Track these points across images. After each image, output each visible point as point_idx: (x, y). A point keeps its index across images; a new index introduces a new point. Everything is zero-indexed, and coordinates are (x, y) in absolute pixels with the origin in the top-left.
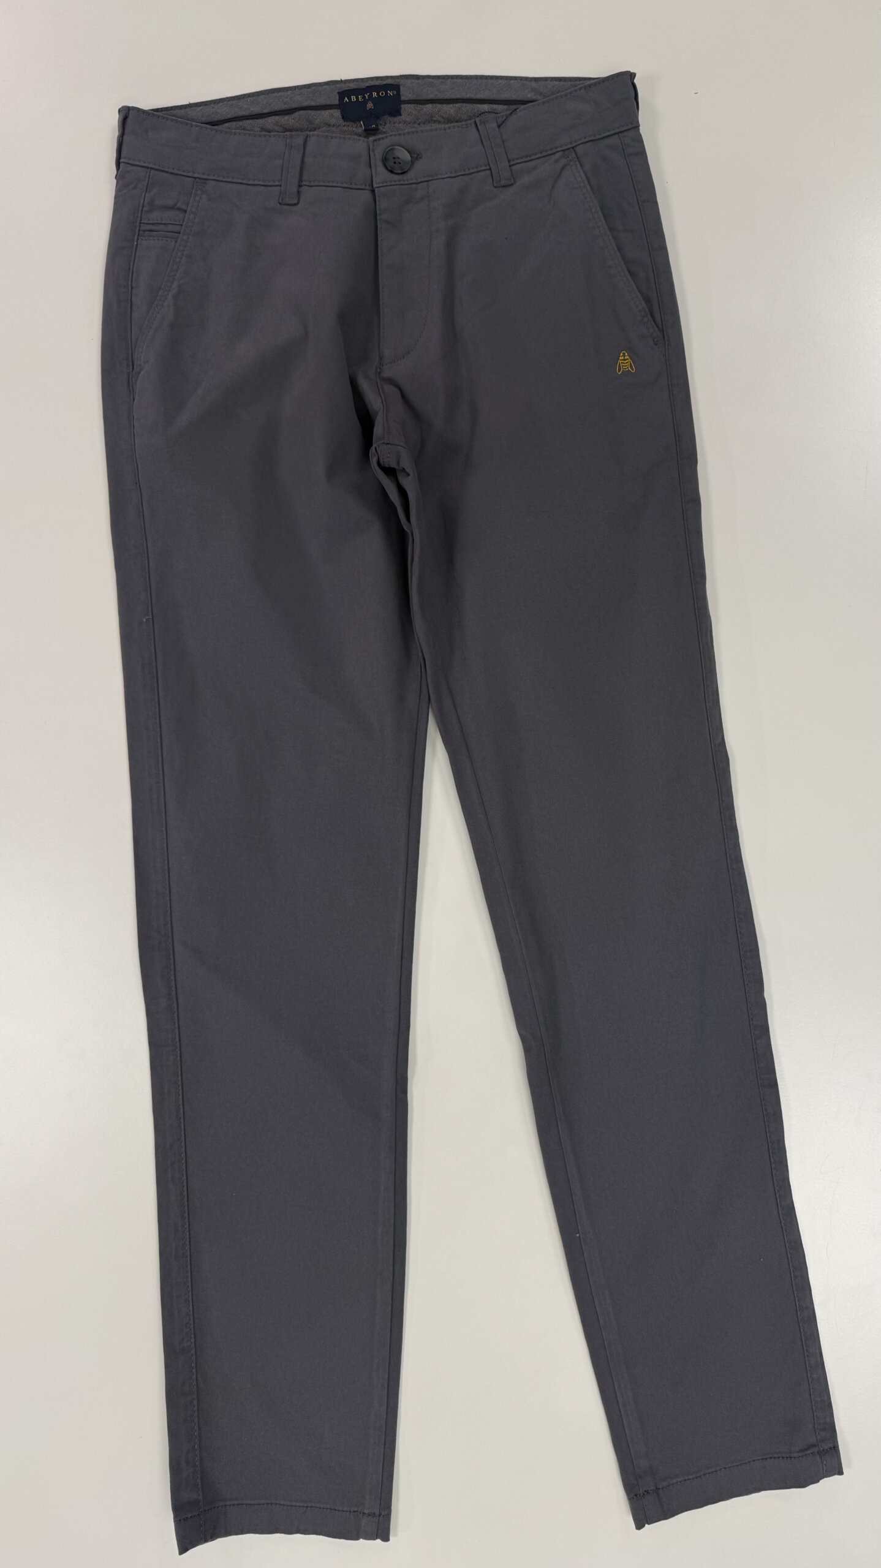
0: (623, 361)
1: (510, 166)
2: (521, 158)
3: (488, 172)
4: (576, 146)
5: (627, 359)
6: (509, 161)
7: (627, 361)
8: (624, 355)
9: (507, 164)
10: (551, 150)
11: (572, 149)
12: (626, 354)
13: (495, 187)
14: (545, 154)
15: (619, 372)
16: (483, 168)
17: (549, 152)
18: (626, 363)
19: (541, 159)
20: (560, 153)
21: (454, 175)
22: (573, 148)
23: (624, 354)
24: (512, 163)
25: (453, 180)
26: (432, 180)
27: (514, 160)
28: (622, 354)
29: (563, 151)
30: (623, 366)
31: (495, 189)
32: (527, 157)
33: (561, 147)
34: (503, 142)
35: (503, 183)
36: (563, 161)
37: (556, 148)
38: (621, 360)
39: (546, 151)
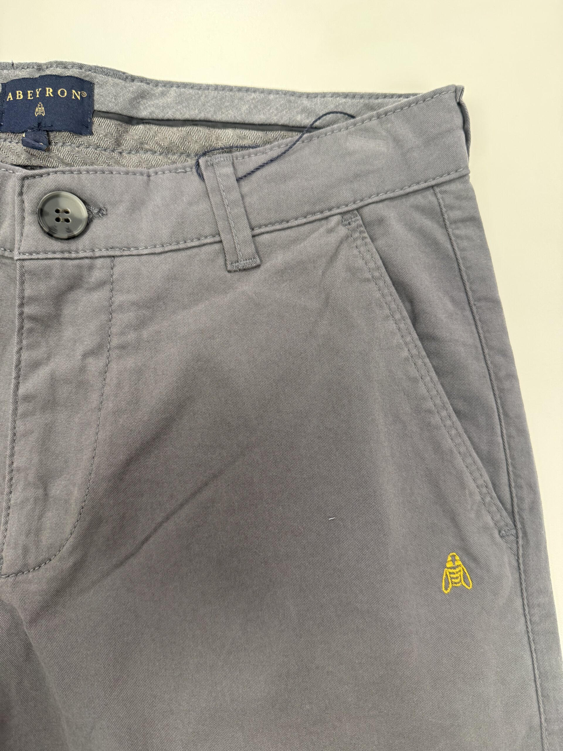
0: (451, 571)
1: (254, 236)
2: (273, 224)
3: (217, 247)
4: (362, 207)
5: (459, 566)
6: (252, 229)
7: (457, 570)
8: (454, 560)
9: (248, 233)
10: (322, 212)
11: (356, 212)
12: (457, 558)
13: (229, 272)
14: (311, 218)
15: (446, 589)
16: (209, 240)
17: (319, 216)
18: (457, 573)
19: (306, 226)
20: (338, 218)
21: (159, 250)
22: (357, 209)
23: (453, 556)
24: (257, 231)
25: (156, 258)
26: (121, 256)
27: (260, 227)
28: (450, 558)
29: (340, 214)
30: (452, 578)
31: (229, 275)
32: (281, 222)
33: (338, 208)
34: (243, 197)
35: (242, 264)
36: (342, 231)
37: (330, 210)
38: (450, 568)
39: (314, 214)
